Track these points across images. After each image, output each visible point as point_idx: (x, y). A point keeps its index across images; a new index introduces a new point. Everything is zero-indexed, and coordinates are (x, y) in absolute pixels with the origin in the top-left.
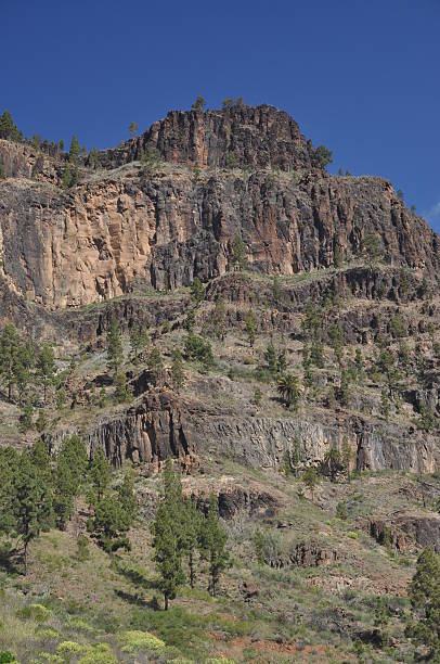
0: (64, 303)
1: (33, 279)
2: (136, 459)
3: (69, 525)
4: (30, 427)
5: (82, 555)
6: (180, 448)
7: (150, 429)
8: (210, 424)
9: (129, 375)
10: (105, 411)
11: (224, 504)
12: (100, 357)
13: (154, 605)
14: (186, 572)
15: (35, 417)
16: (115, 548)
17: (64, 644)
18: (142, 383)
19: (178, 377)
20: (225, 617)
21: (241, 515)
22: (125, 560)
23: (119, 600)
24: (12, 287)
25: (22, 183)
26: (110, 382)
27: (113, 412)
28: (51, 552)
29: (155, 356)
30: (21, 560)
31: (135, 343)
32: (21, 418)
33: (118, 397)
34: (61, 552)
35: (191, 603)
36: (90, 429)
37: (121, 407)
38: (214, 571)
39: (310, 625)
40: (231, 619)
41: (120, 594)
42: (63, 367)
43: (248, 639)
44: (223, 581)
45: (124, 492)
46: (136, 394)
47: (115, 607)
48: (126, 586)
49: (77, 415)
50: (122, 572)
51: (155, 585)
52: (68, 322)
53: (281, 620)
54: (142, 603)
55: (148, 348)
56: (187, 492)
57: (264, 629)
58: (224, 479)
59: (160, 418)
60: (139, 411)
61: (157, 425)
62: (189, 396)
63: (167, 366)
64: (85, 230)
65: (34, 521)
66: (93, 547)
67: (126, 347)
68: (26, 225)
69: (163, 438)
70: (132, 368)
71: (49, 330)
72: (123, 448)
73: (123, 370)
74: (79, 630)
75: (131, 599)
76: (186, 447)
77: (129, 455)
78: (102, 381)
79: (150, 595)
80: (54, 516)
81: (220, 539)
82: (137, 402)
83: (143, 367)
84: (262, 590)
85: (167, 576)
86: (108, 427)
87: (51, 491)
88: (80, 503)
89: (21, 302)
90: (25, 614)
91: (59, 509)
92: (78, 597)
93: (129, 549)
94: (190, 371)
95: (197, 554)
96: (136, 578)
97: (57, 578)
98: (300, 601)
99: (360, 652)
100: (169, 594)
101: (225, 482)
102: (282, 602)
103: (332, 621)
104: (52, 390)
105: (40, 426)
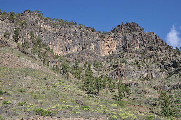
0: (104, 55)
1: (99, 52)
2: (116, 78)
3: (105, 88)
4: (99, 74)
5: (107, 93)
6: (122, 76)
7: (117, 73)
8: (127, 72)
9: (114, 65)
10: (111, 71)
11: (130, 85)
12: (109, 63)
13: (118, 100)
14: (124, 95)
15: (100, 73)
16: (112, 92)
17: (100, 105)
18: (116, 67)
19: (121, 65)
20: (130, 102)
21: (132, 86)
22: (114, 93)
23: (113, 99)
24: (96, 53)
25: (96, 38)
26: (111, 67)
27: (112, 71)
28: (103, 92)
29: (118, 62)
30: (98, 94)
31: (114, 60)
32: (98, 73)
33: (112, 69)
34: (104, 92)
35: (124, 100)
36: (108, 74)
37: (113, 70)
38: (128, 95)
39: (144, 103)
40: (131, 102)
41: (113, 98)
42: (104, 65)
43: (134, 105)
44: (130, 96)
45: (114, 83)
46: (115, 68)
47: (113, 100)
48: (114, 97)
49: (106, 72)
50: (114, 95)
51: (118, 97)
52: (104, 58)
53: (139, 102)
54: (116, 100)
55: (117, 61)
56: (124, 83)
57: (136, 103)
58: (129, 81)
59: (119, 72)
60: (116, 71)
61: (118, 73)
62: (123, 68)
63: (120, 64)
64: (106, 44)
65: (100, 88)
66: (109, 92)
67: (113, 61)
68: (97, 44)
69: (119, 75)
70: (114, 64)
71: (102, 59)
72: (113, 77)
73: (113, 65)
74: (104, 104)
75: (115, 99)
76: (123, 76)
77: (114, 78)
78: (109, 67)
79: (118, 99)
80: (103, 87)
81: (129, 90)
82: (115, 69)
83: (116, 64)
84: (136, 98)
85: (120, 96)
86: (111, 74)
87: (102, 83)
88: (107, 85)
89: (97, 56)
90: (95, 101)
91: (104, 86)
92: (107, 99)
93: (115, 92)
94: (123, 64)
95: (125, 92)
96: (116, 96)
97: (104, 96)
98: (143, 99)
99: (152, 107)
100: (121, 98)
101: (130, 81)
102: (139, 99)
103: (148, 102)
104: (102, 68)
105: (101, 74)
